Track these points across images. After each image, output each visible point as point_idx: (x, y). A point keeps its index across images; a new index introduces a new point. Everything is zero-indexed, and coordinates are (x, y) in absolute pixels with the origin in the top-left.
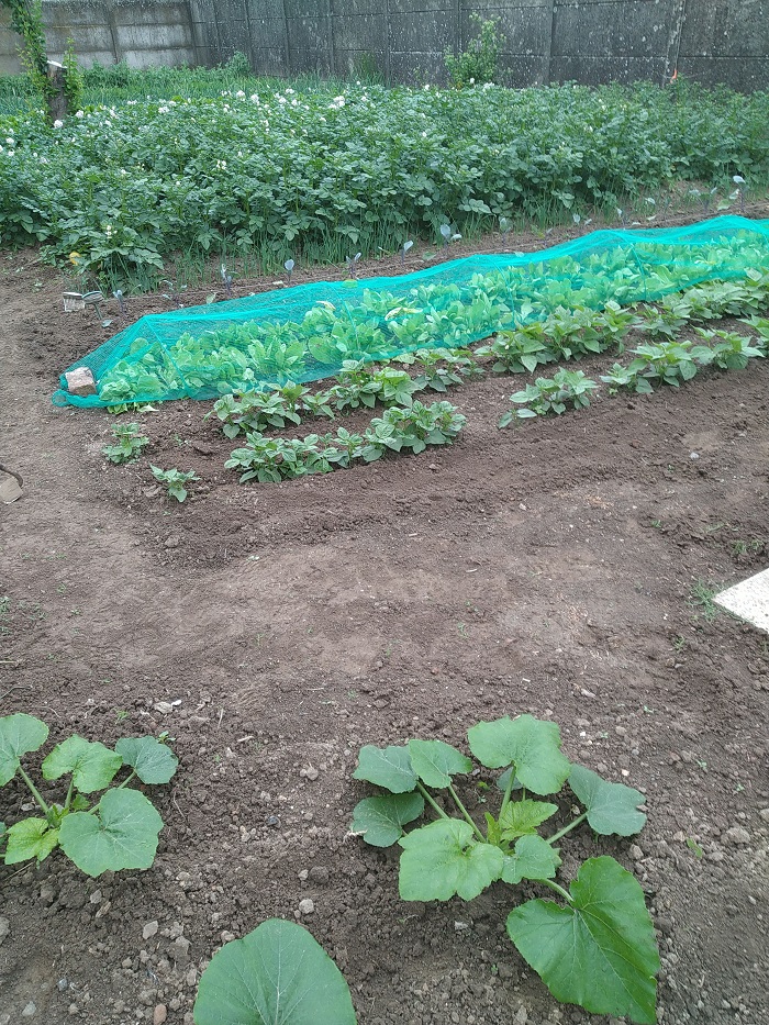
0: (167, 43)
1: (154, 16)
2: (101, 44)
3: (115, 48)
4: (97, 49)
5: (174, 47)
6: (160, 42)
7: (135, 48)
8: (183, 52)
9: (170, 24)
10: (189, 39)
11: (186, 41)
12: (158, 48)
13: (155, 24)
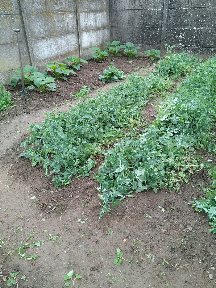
0: (100, 25)
1: (96, 4)
2: (71, 28)
3: (78, 31)
4: (68, 32)
5: (103, 28)
6: (97, 24)
7: (87, 30)
8: (106, 30)
9: (102, 11)
10: (109, 21)
11: (107, 23)
12: (97, 29)
13: (95, 11)
